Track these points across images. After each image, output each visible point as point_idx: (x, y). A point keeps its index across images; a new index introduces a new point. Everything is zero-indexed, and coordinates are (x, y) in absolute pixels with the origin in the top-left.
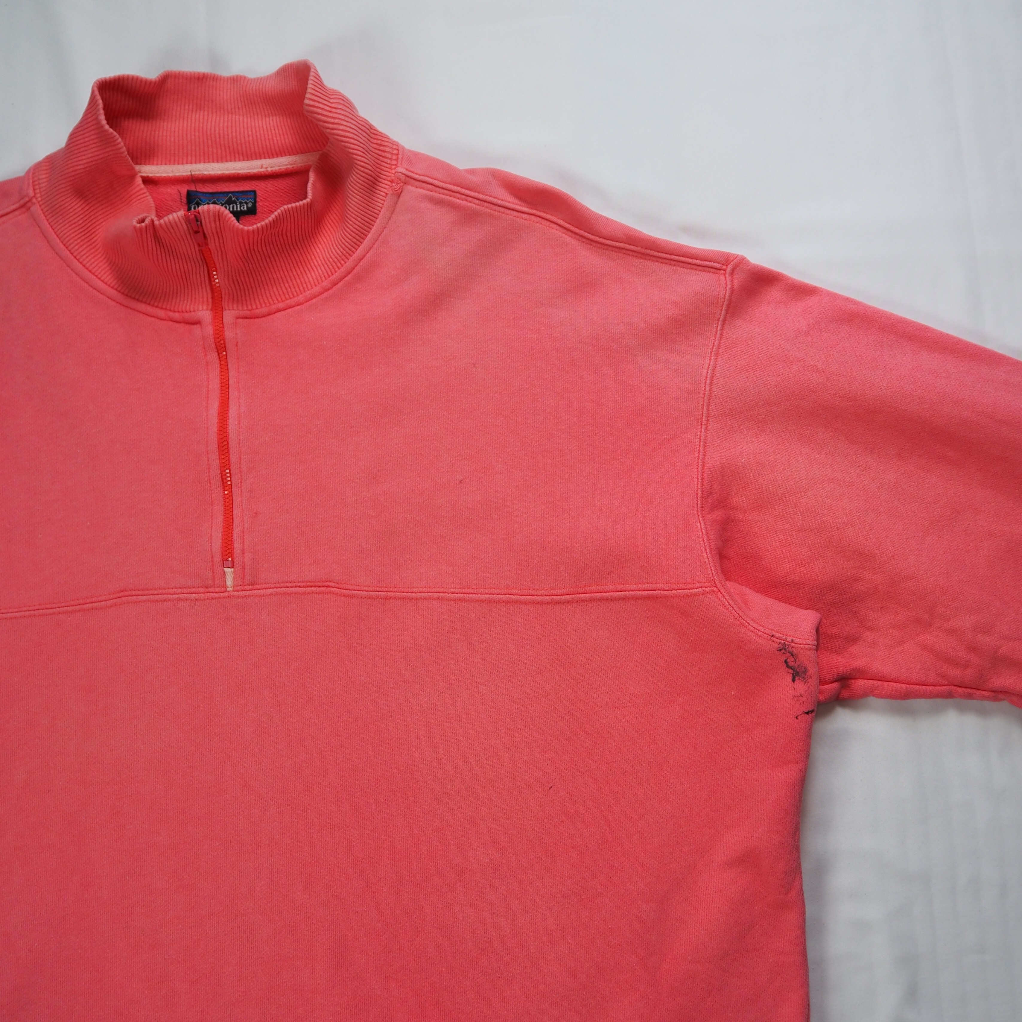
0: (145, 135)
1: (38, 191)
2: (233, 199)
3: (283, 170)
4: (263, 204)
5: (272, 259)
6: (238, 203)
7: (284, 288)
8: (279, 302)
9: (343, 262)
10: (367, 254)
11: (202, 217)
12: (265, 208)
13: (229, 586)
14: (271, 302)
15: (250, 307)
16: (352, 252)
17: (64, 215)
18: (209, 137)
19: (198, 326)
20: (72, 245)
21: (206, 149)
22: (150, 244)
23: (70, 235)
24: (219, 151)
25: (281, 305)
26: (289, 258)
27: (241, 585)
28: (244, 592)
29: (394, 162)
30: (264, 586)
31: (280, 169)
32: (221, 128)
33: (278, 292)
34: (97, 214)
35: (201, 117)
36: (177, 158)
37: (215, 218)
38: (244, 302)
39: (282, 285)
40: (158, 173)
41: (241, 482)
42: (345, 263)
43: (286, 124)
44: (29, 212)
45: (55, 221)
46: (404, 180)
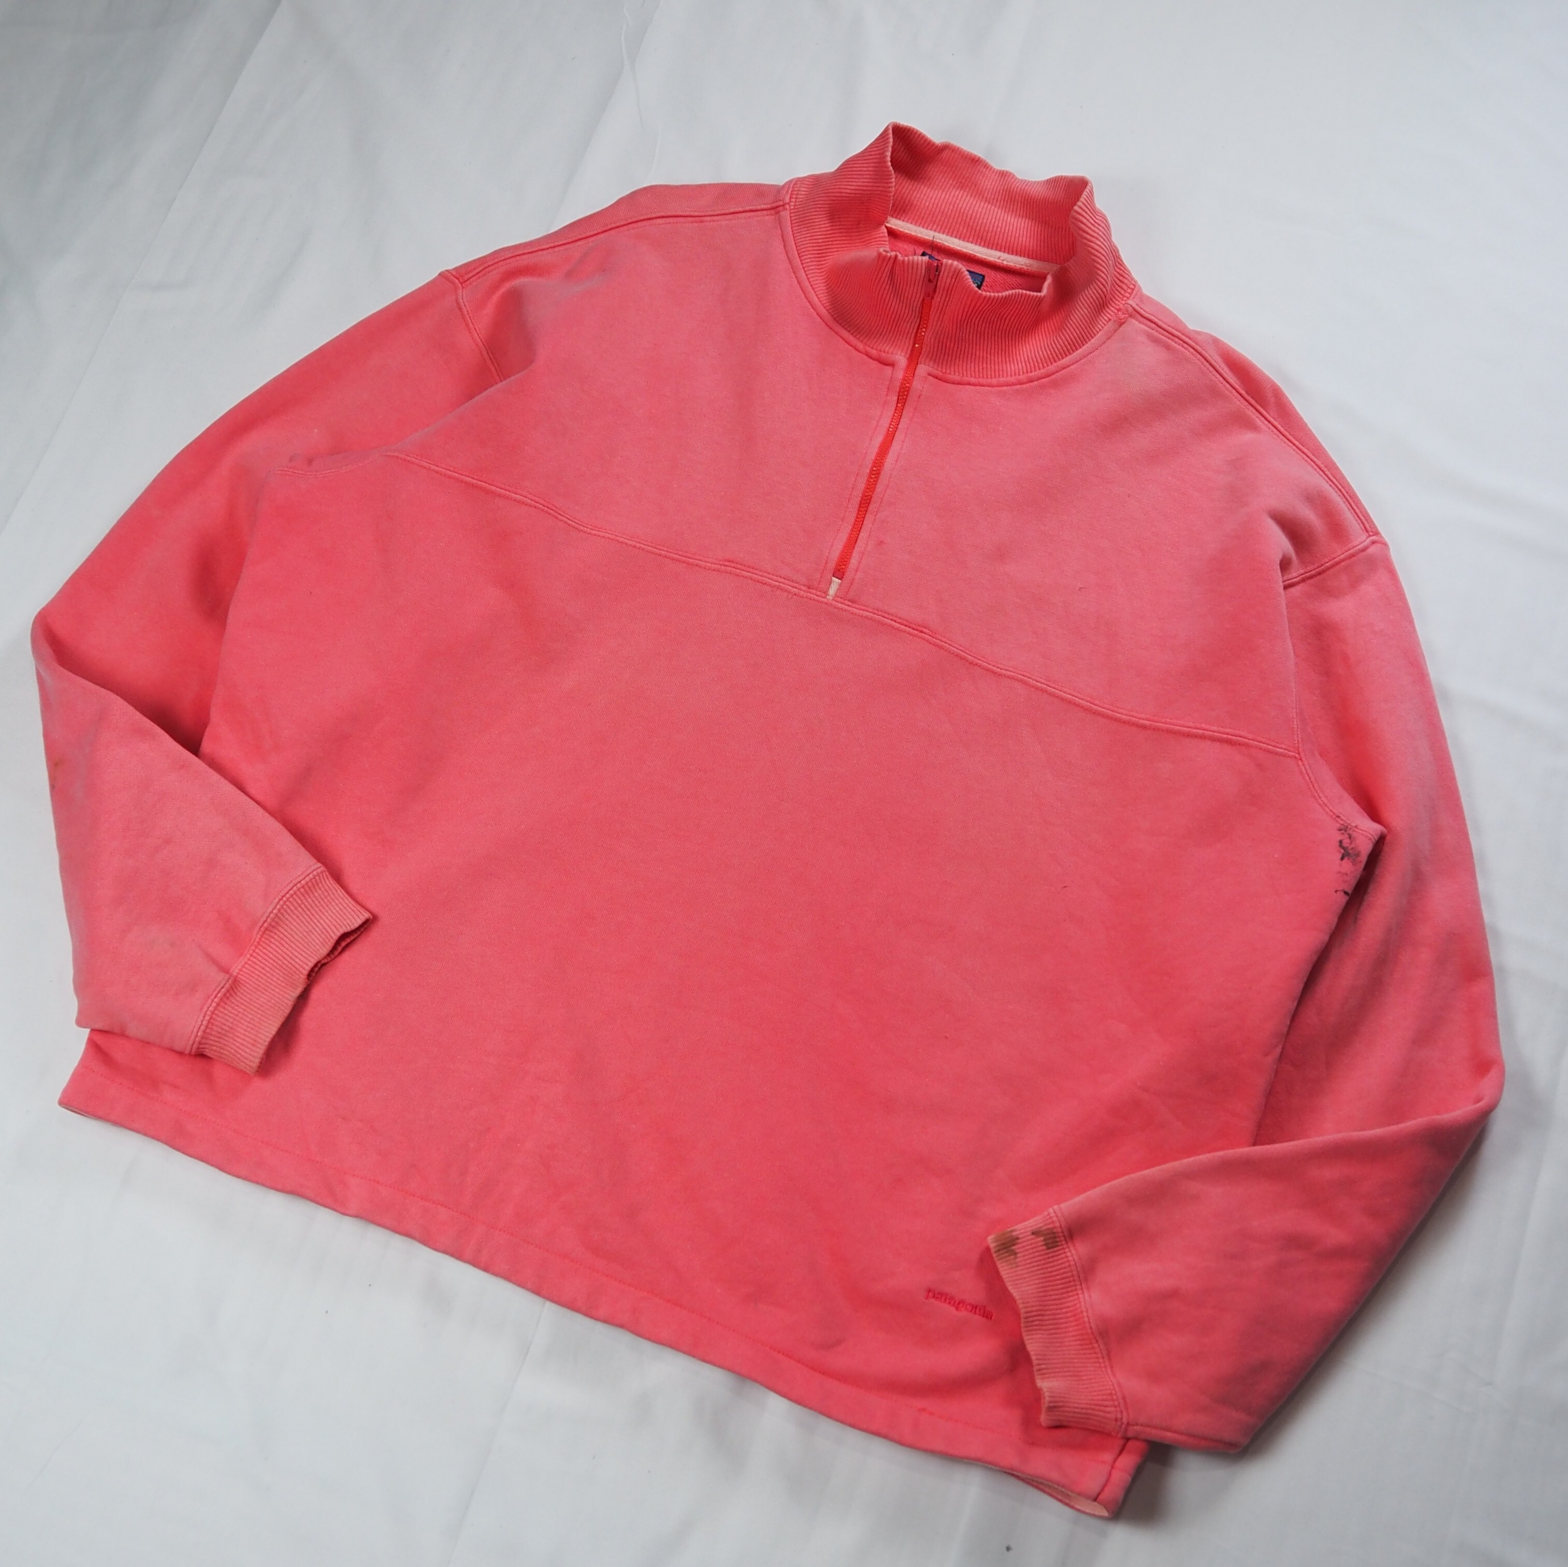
0: (904, 191)
1: (794, 200)
3: (1018, 268)
5: (982, 337)
7: (981, 367)
8: (971, 376)
9: (1045, 365)
10: (1072, 366)
13: (831, 595)
15: (944, 370)
17: (810, 228)
18: (961, 215)
19: (891, 368)
20: (805, 257)
21: (954, 224)
22: (884, 275)
25: (973, 380)
26: (996, 344)
27: (841, 598)
28: (842, 605)
29: (1128, 295)
30: (862, 607)
31: (1015, 267)
32: (975, 212)
33: (975, 368)
34: (835, 243)
35: (960, 195)
36: (923, 222)
37: (953, 275)
38: (940, 365)
39: (981, 364)
40: (902, 228)
41: (877, 512)
42: (1048, 366)
44: (777, 215)
45: (799, 231)
46: (1132, 312)
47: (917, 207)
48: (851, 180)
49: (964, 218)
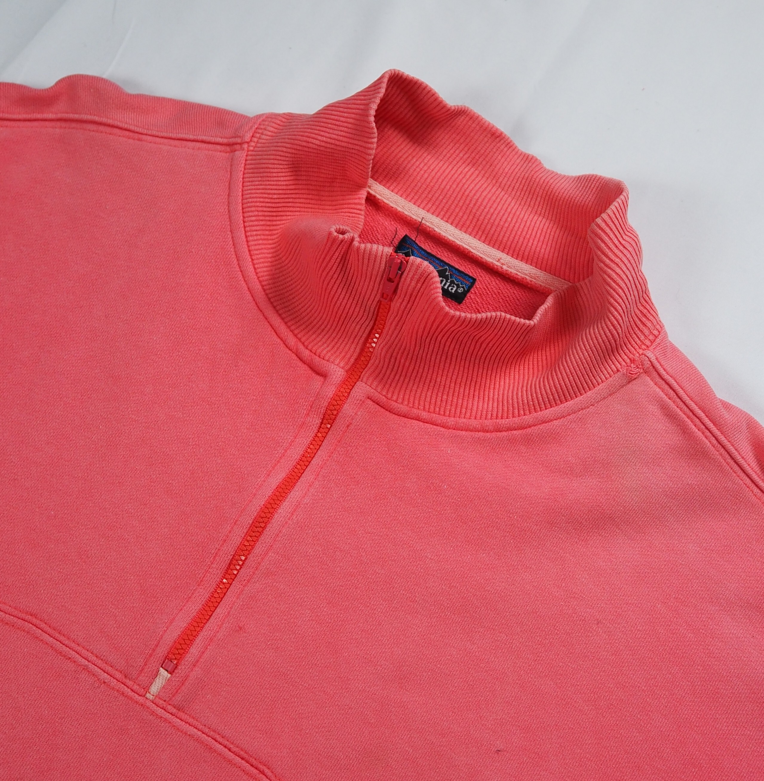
0: (400, 154)
1: (255, 140)
2: (447, 273)
3: (519, 277)
4: (475, 299)
5: (448, 361)
6: (449, 281)
7: (439, 399)
8: (424, 409)
9: (522, 412)
10: (555, 421)
11: (408, 269)
12: (474, 303)
13: (152, 693)
14: (416, 404)
15: (389, 396)
16: (540, 408)
17: (264, 179)
18: (464, 198)
19: (322, 379)
20: (250, 214)
21: (453, 207)
22: (333, 261)
23: (256, 202)
24: (465, 217)
25: (424, 415)
26: (466, 371)
27: (165, 701)
28: (163, 711)
29: (648, 343)
30: (190, 720)
31: (517, 274)
32: (483, 197)
33: (431, 398)
34: (297, 200)
35: (470, 173)
36: (416, 197)
37: (420, 278)
38: (387, 386)
39: (440, 395)
40: (388, 199)
41: (249, 580)
42: (525, 415)
43: (552, 233)
44: (232, 154)
45: (251, 179)
46: (648, 368)
47: (412, 178)
48: (324, 129)
49: (467, 202)
